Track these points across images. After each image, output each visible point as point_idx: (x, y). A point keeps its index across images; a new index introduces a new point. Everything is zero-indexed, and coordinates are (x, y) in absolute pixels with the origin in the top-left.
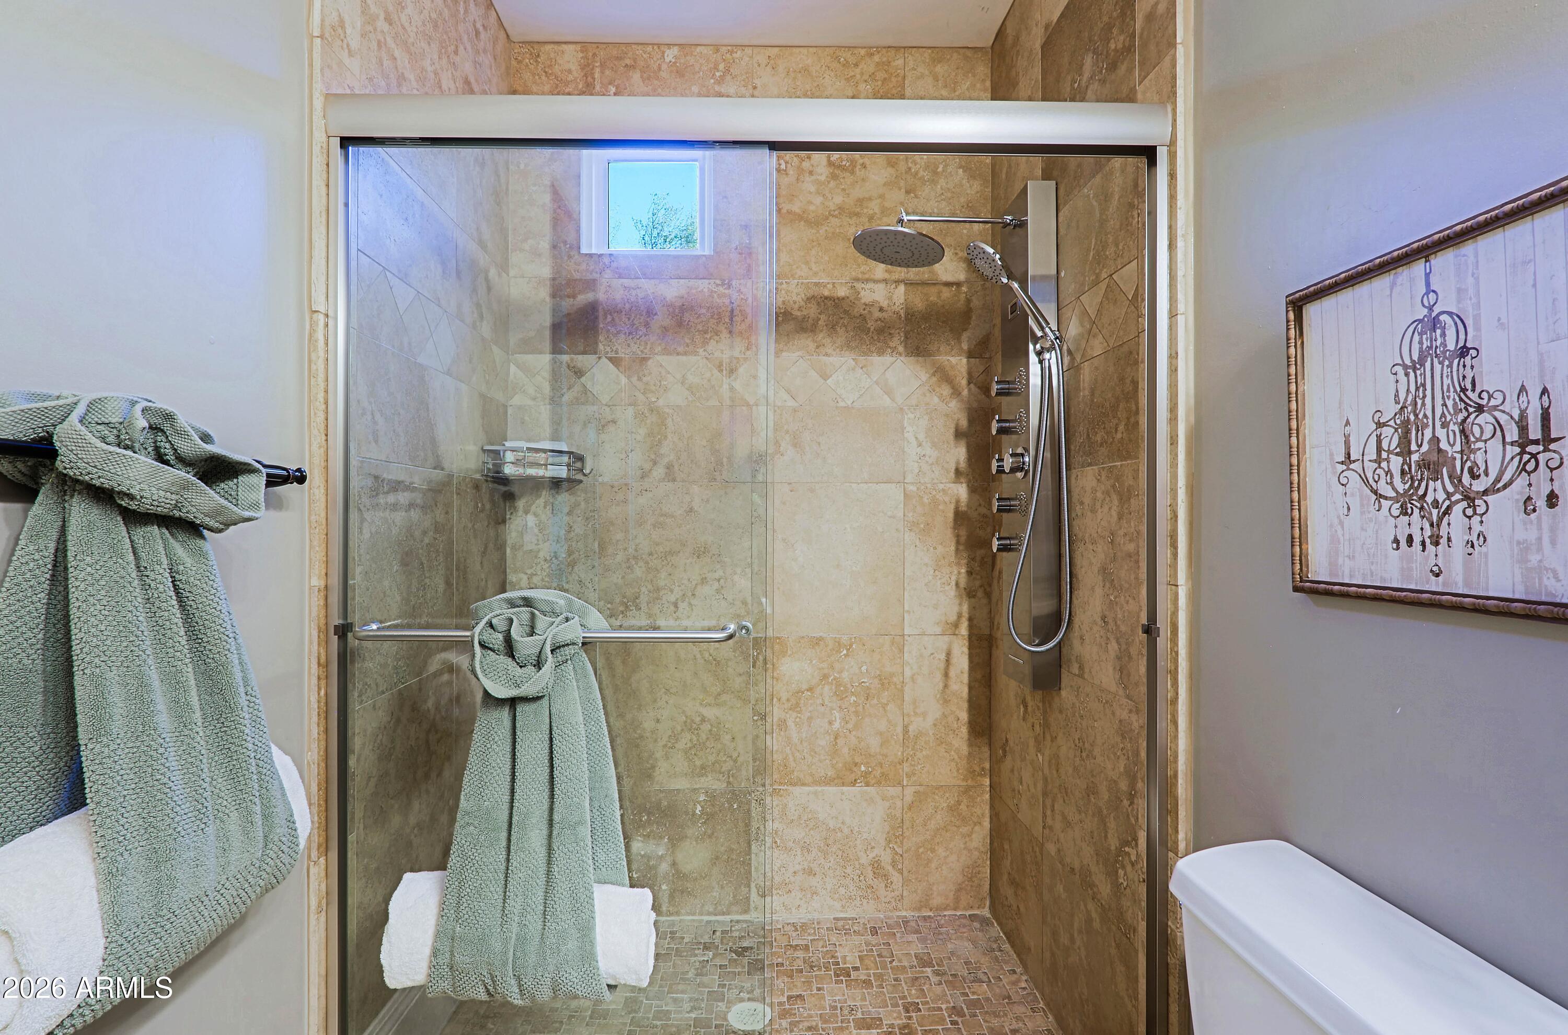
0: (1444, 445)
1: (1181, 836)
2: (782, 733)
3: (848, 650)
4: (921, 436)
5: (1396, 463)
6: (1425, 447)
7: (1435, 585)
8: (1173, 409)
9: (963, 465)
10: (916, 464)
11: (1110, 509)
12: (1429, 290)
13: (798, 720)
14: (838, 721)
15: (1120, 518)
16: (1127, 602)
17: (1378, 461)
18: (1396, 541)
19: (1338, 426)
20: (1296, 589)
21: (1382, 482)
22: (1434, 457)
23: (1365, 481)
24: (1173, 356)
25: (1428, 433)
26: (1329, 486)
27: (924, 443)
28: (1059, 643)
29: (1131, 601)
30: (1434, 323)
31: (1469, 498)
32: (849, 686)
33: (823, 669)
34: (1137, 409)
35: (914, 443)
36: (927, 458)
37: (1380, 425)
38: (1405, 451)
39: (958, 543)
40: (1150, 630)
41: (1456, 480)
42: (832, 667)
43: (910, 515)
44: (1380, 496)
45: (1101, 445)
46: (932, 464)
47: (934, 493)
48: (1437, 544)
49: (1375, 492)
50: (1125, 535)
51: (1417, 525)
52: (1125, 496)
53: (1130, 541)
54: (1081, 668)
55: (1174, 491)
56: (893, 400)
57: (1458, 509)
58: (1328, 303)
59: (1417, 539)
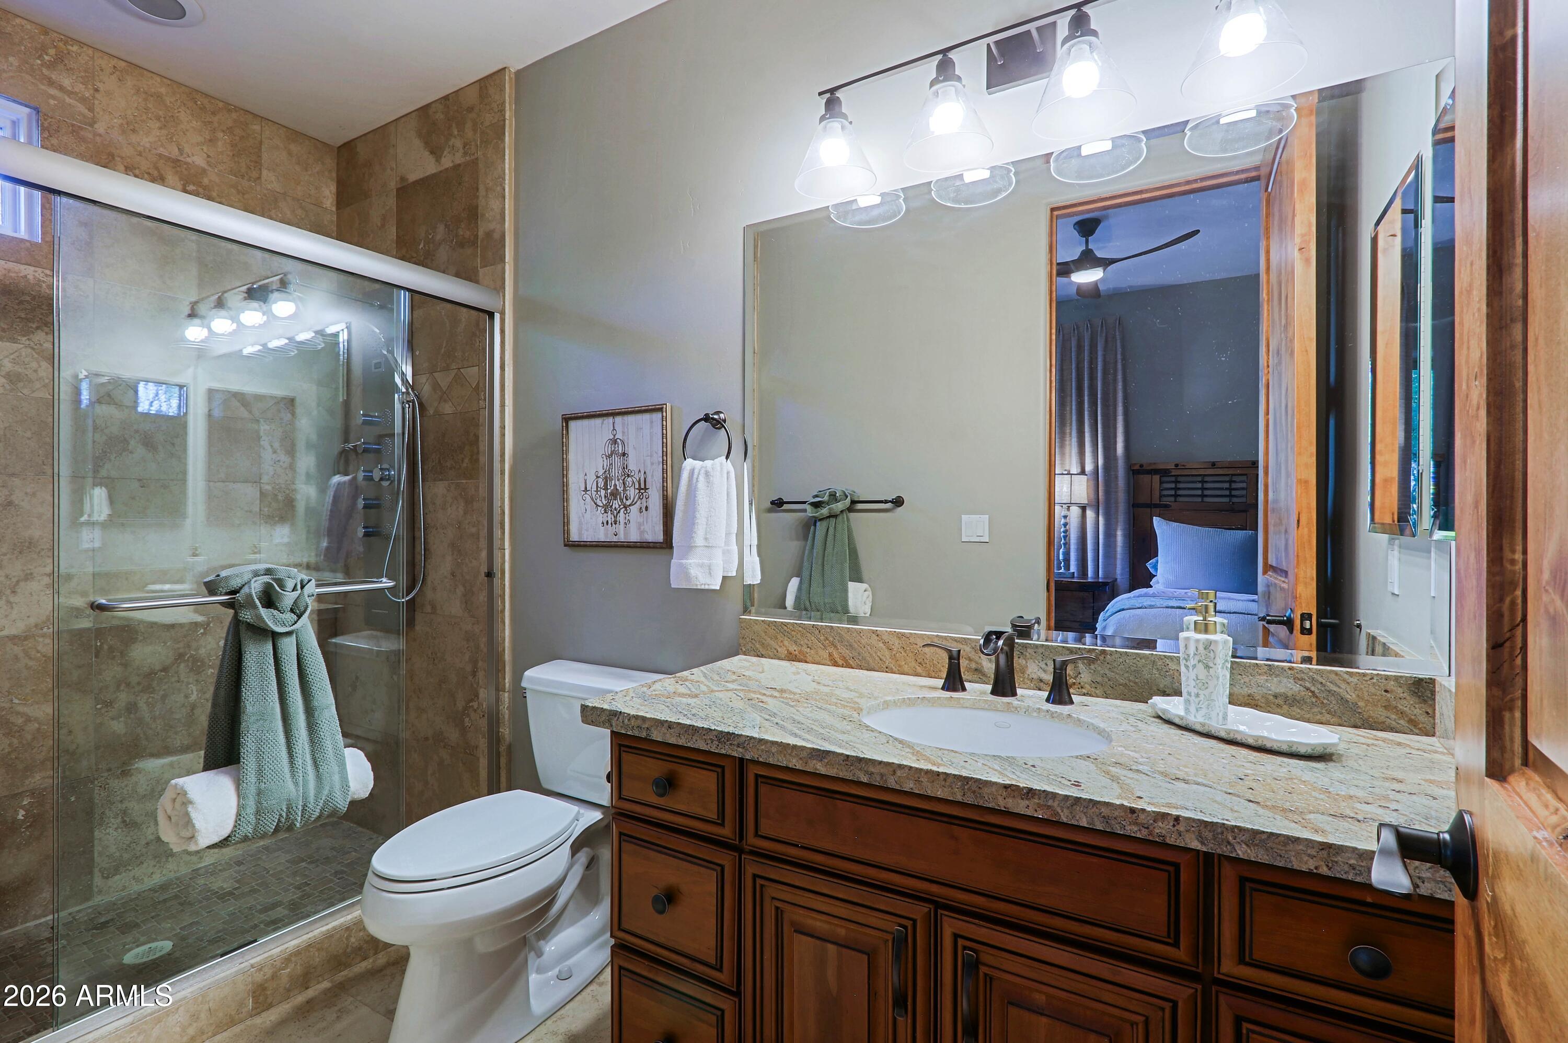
0: (618, 487)
1: (507, 680)
2: (132, 716)
3: (205, 629)
4: (277, 445)
5: (603, 492)
6: (612, 488)
7: (615, 539)
8: (503, 455)
9: (313, 470)
10: (271, 468)
11: (458, 508)
12: (614, 429)
13: (150, 700)
14: (195, 693)
15: (465, 513)
16: (471, 562)
17: (597, 491)
18: (603, 523)
19: (582, 476)
20: (565, 545)
21: (598, 500)
22: (615, 491)
23: (592, 499)
24: (503, 427)
25: (613, 482)
26: (579, 501)
27: (278, 451)
28: (414, 597)
29: (473, 561)
30: (615, 442)
31: (625, 507)
32: (206, 660)
33: (179, 648)
34: (478, 451)
35: (270, 450)
36: (281, 463)
37: (598, 477)
38: (606, 489)
39: (308, 532)
40: (490, 575)
41: (621, 500)
42: (189, 646)
43: (266, 509)
44: (598, 505)
45: (451, 469)
46: (286, 468)
47: (287, 492)
48: (616, 524)
49: (596, 504)
50: (469, 523)
51: (610, 518)
52: (469, 501)
53: (473, 526)
54: (434, 607)
55: (503, 499)
56: (250, 412)
57: (622, 511)
58: (579, 423)
59: (610, 522)
